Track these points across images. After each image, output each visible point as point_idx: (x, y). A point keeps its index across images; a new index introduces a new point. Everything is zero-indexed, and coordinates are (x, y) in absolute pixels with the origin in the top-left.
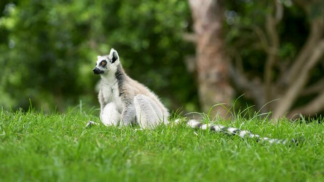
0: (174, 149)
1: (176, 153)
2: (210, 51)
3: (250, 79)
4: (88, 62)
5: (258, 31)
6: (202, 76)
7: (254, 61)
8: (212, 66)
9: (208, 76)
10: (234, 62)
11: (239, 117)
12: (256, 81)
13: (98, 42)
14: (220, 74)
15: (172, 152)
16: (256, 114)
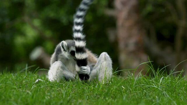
0: (107, 99)
1: (109, 101)
2: (128, 24)
3: (163, 48)
4: (22, 34)
5: (169, 7)
6: (121, 45)
7: (166, 33)
8: (130, 36)
9: (126, 45)
10: (148, 34)
11: (158, 75)
12: (168, 50)
13: (31, 17)
14: (137, 44)
15: (106, 101)
16: (172, 72)
